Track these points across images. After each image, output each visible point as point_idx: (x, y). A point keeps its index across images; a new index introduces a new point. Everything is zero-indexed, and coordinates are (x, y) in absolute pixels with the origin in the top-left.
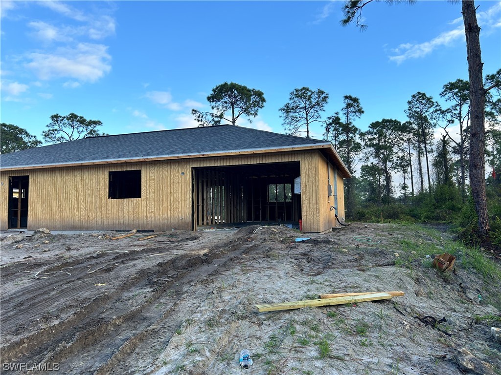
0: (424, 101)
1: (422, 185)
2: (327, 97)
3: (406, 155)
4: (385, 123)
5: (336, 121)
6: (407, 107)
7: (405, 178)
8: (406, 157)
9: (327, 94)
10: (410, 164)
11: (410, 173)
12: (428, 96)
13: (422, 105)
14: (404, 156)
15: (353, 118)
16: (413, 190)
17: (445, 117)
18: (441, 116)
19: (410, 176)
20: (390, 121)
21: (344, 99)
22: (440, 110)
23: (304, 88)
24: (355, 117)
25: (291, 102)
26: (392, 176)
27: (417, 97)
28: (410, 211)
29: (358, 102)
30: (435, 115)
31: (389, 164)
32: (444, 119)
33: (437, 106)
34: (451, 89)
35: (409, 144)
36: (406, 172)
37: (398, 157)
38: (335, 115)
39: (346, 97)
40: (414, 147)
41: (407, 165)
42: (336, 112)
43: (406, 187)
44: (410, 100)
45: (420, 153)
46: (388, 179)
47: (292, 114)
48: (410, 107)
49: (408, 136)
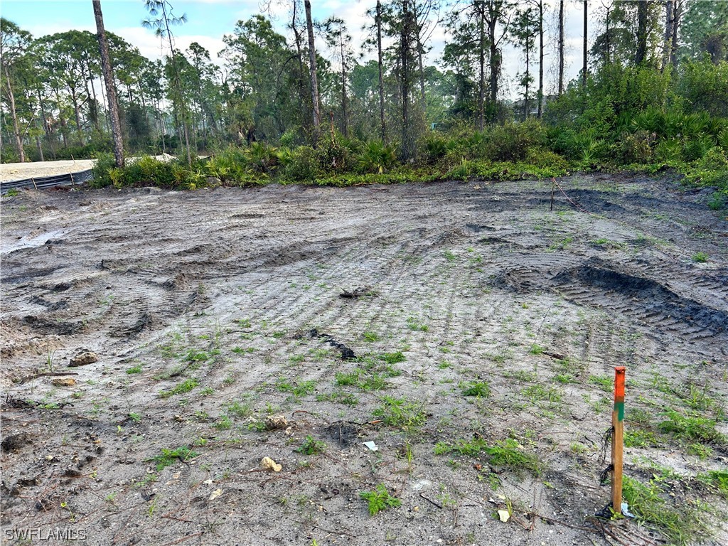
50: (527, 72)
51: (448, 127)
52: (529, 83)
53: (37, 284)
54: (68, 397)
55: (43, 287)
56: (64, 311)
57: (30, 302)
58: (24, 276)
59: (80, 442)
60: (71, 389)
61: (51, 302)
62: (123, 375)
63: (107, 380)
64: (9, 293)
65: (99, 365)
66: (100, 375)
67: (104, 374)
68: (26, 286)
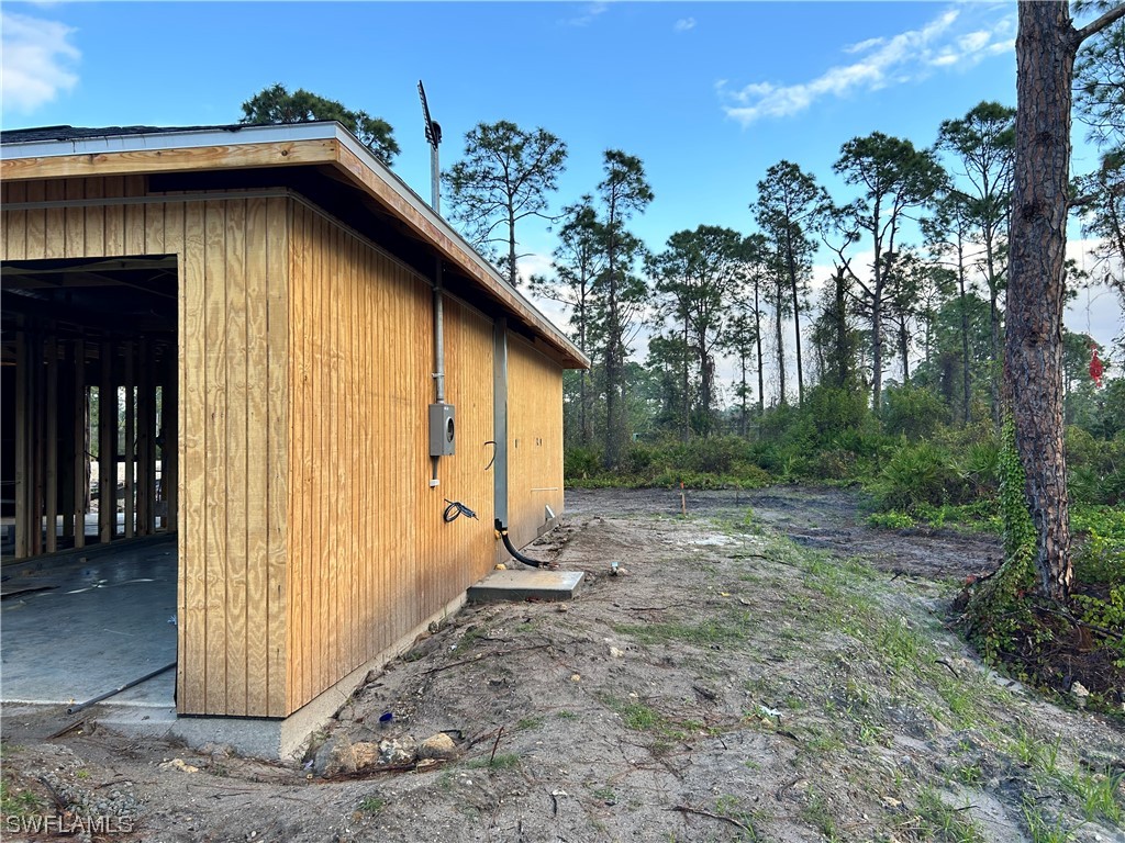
0: (795, 186)
1: (782, 386)
2: (563, 153)
3: (749, 314)
4: (704, 235)
5: (586, 218)
6: (756, 196)
7: (744, 369)
8: (748, 320)
9: (562, 145)
10: (756, 337)
11: (757, 358)
12: (804, 171)
13: (790, 193)
14: (744, 317)
15: (626, 211)
16: (761, 397)
17: (840, 224)
18: (832, 221)
19: (756, 364)
20: (716, 231)
21: (604, 158)
22: (830, 207)
23: (503, 124)
24: (631, 209)
25: (469, 159)
26: (716, 362)
27: (780, 173)
28: (756, 452)
29: (639, 169)
30: (818, 218)
31: (710, 335)
32: (839, 230)
33: (824, 198)
34: (858, 155)
35: (756, 289)
36: (748, 355)
37: (730, 320)
38: (582, 202)
39: (610, 156)
40: (766, 296)
41: (751, 338)
42: (585, 194)
43: (746, 390)
44: (764, 180)
45: (781, 310)
46: (707, 370)
47: (471, 191)
48: (763, 198)
49: (755, 270)
50: (743, 382)
51: (653, 437)
52: (747, 394)
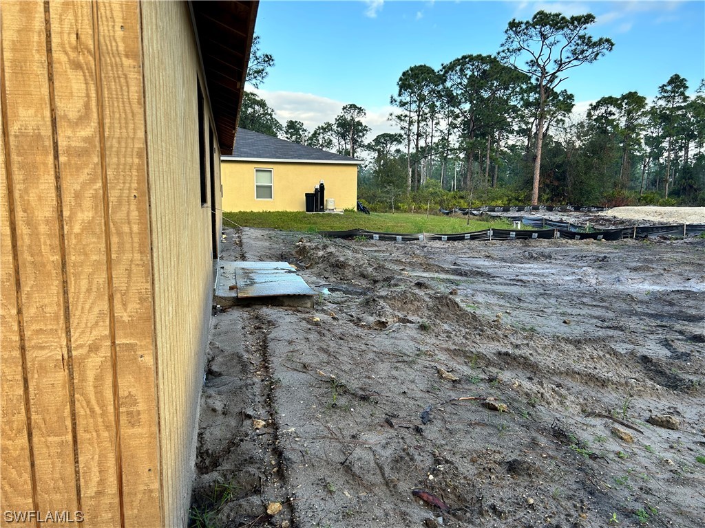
53: (678, 327)
54: (613, 451)
55: (681, 333)
56: (683, 363)
57: (660, 343)
58: (671, 316)
59: (569, 504)
60: (624, 445)
61: (679, 350)
62: (690, 459)
63: (668, 456)
64: (647, 328)
65: (674, 435)
66: (667, 446)
67: (672, 447)
68: (666, 327)
